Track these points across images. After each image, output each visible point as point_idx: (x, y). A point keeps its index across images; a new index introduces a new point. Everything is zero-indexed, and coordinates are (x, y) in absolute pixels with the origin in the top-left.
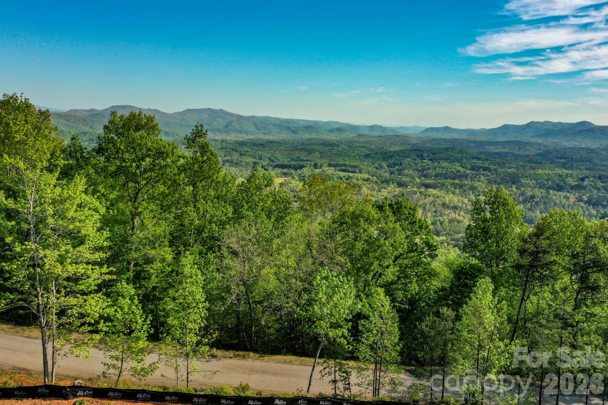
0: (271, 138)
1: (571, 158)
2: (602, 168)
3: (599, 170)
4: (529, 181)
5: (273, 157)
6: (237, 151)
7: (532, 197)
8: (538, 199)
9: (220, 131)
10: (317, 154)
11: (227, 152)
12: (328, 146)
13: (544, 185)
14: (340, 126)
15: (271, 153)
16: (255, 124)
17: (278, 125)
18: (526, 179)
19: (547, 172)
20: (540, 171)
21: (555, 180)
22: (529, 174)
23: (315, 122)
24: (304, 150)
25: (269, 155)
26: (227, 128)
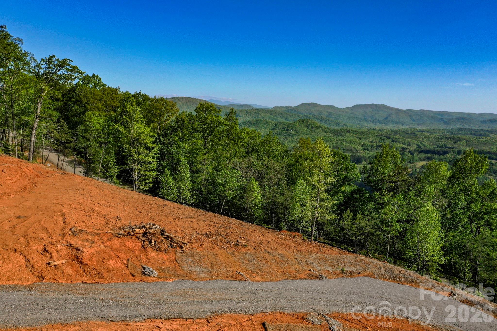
0: (423, 128)
5: (421, 144)
6: (389, 138)
9: (379, 122)
10: (464, 143)
11: (381, 139)
12: (477, 136)
14: (494, 118)
15: (420, 141)
16: (410, 116)
17: (432, 117)
23: (469, 114)
24: (451, 138)
25: (417, 142)
26: (386, 121)
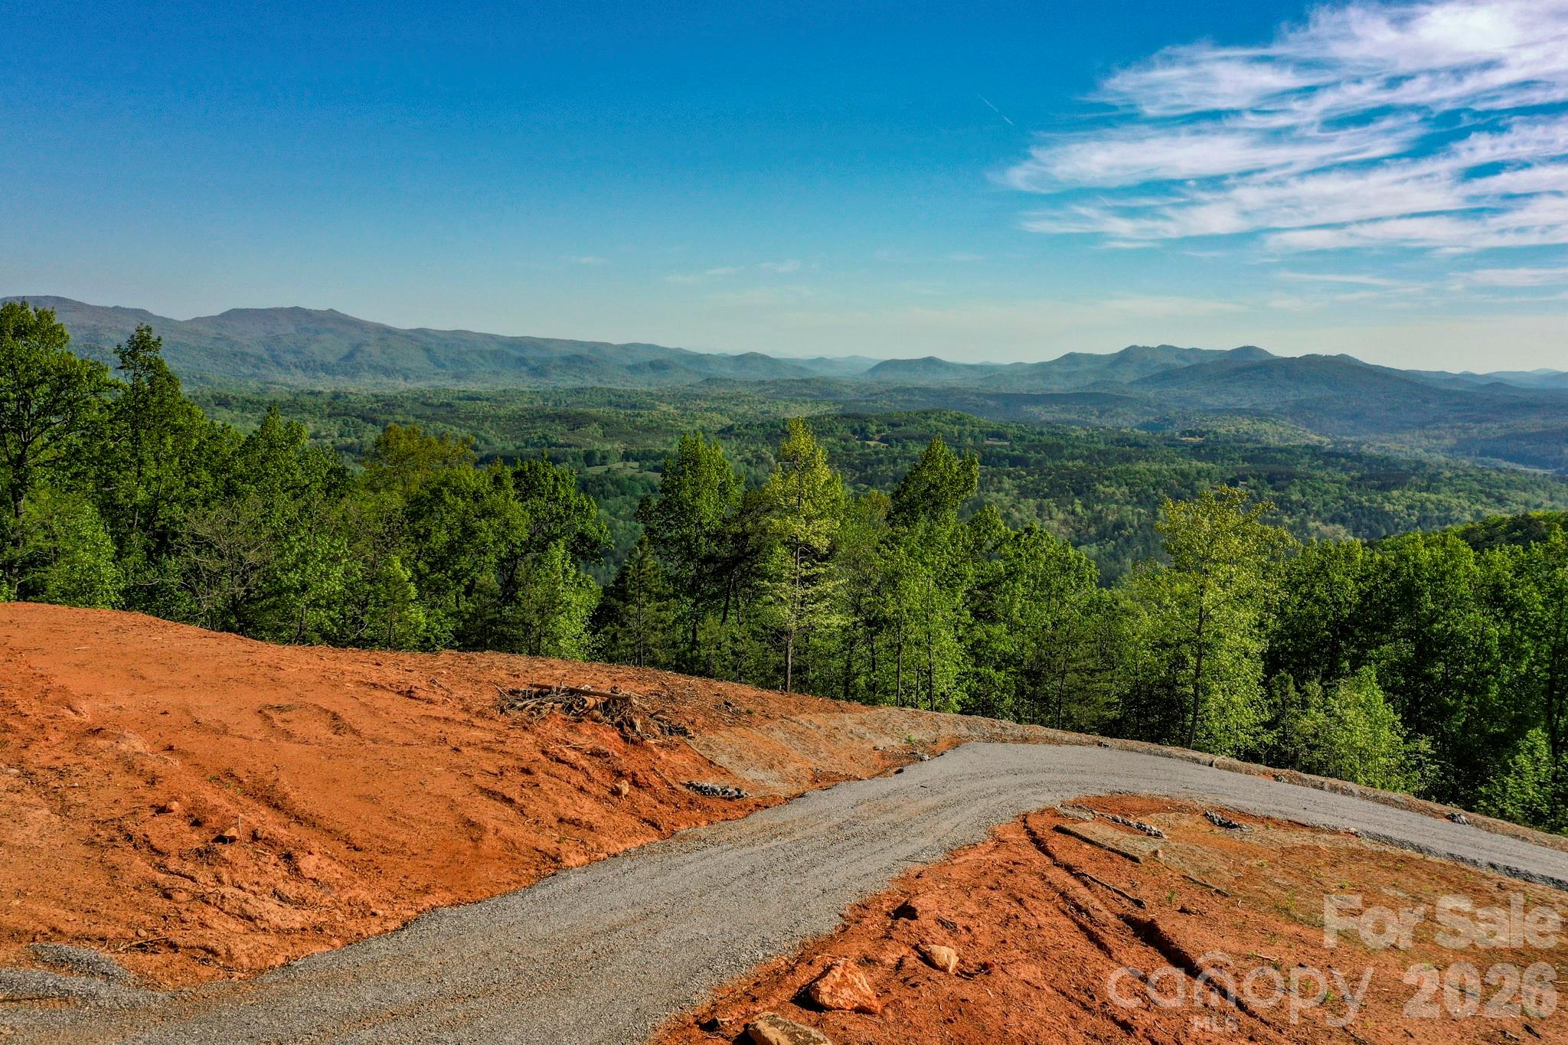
0: (473, 387)
1: (1215, 433)
2: (1279, 456)
3: (1274, 460)
4: (1113, 489)
5: (477, 436)
6: (374, 422)
7: (1119, 526)
8: (1131, 530)
9: (326, 368)
10: (594, 429)
11: (346, 424)
12: (625, 408)
13: (1148, 497)
14: (660, 356)
15: (471, 427)
16: (428, 350)
17: (495, 354)
18: (1106, 483)
19: (1155, 467)
20: (1141, 466)
21: (1172, 485)
22: (1115, 472)
23: (595, 347)
24: (560, 417)
25: (465, 433)
26: (350, 364)
